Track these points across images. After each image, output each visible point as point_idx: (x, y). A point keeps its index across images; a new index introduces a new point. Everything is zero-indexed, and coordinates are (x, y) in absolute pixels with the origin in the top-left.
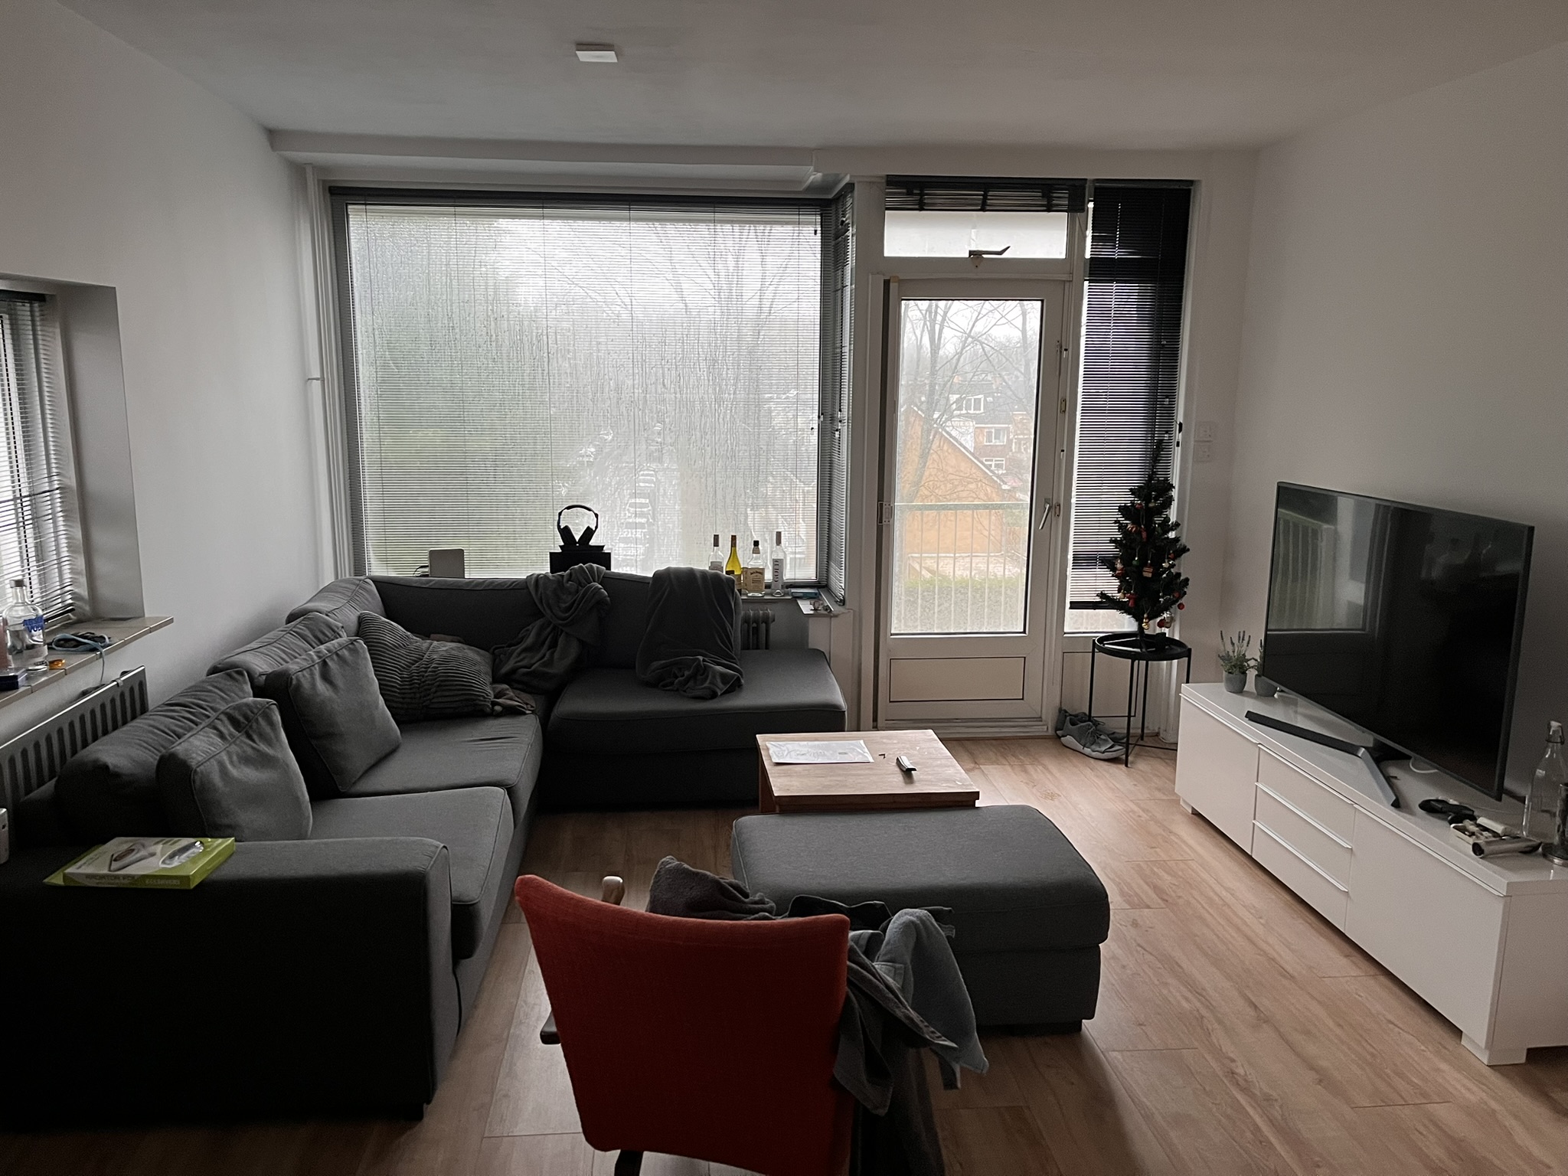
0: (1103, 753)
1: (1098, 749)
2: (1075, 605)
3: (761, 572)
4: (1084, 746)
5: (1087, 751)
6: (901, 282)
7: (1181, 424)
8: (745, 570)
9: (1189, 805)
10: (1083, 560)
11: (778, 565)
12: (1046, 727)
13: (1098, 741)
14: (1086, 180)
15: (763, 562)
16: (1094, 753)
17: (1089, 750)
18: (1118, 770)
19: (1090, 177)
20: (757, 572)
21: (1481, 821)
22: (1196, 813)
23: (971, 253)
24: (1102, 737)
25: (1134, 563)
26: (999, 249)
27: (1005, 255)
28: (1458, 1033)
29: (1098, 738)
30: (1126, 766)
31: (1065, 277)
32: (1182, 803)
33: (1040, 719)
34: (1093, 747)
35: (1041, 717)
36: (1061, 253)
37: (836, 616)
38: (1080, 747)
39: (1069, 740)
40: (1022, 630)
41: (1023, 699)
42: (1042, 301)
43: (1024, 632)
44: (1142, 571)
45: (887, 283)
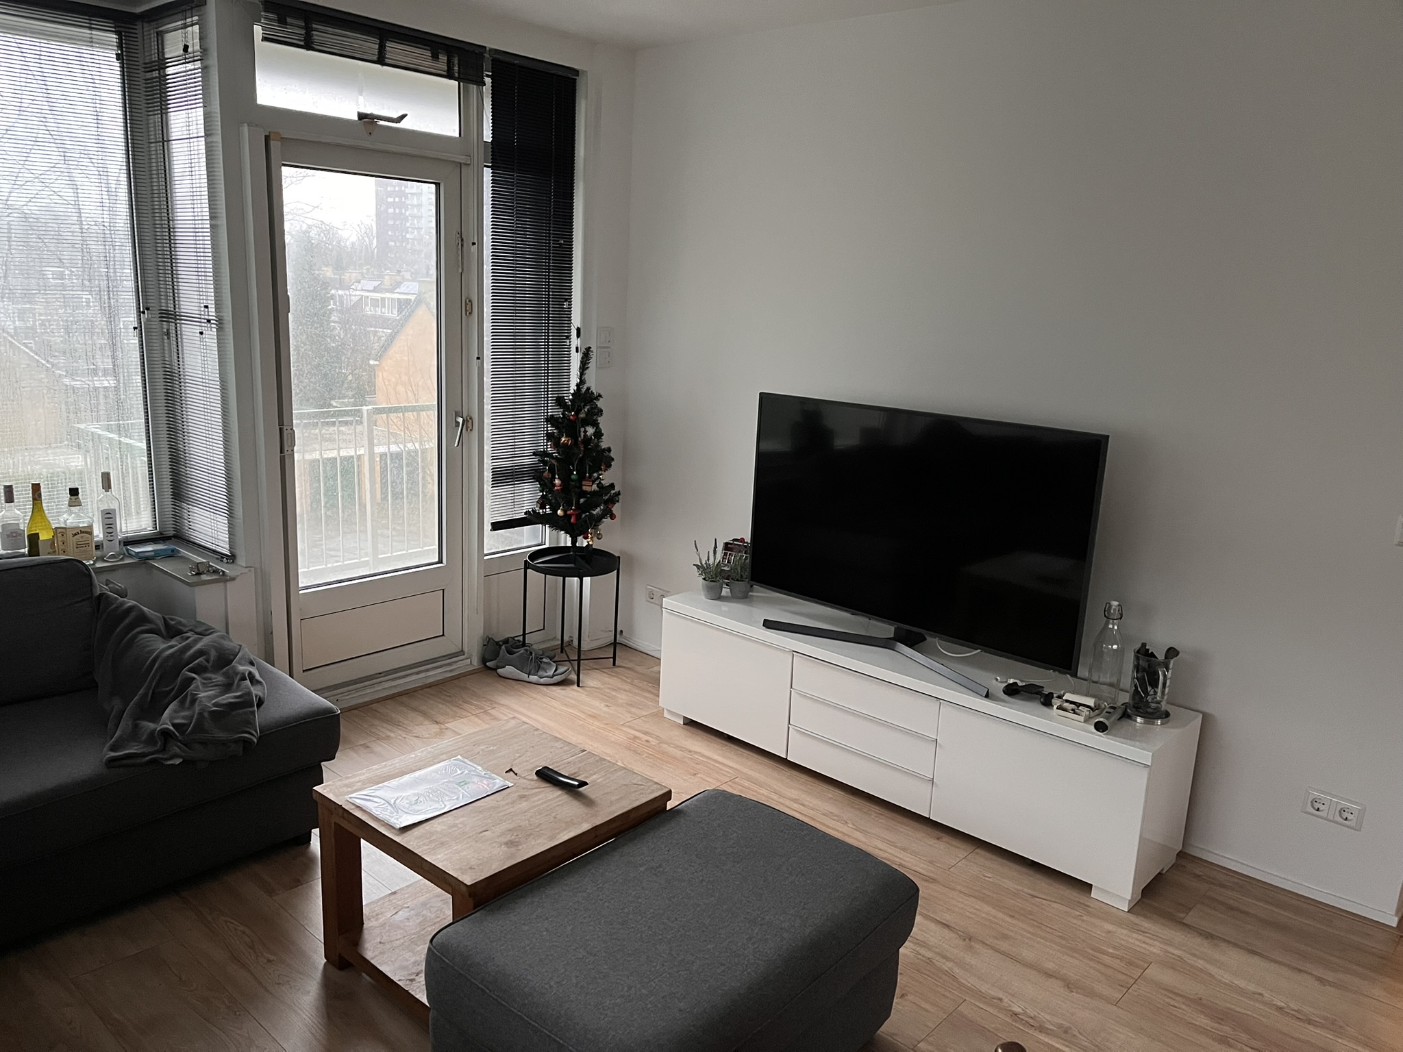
0: (552, 677)
1: (546, 674)
2: (496, 526)
3: (88, 531)
4: (529, 674)
5: (534, 678)
6: (278, 140)
7: (578, 330)
8: (60, 532)
9: (678, 715)
10: (503, 477)
11: (109, 518)
12: (469, 660)
13: (542, 665)
14: (485, 47)
15: (88, 516)
16: (542, 680)
17: (536, 677)
18: (571, 692)
19: (491, 44)
20: (82, 532)
21: (1067, 696)
22: (690, 723)
23: (362, 116)
24: (544, 660)
25: (573, 477)
26: (395, 115)
27: (403, 125)
28: (1088, 887)
29: (541, 662)
30: (578, 686)
31: (462, 159)
32: (666, 715)
33: (462, 652)
34: (541, 673)
35: (462, 651)
36: (454, 131)
37: (233, 579)
38: (525, 676)
39: (509, 670)
40: (437, 560)
41: (443, 635)
42: (437, 185)
43: (440, 561)
44: (581, 486)
45: (267, 138)
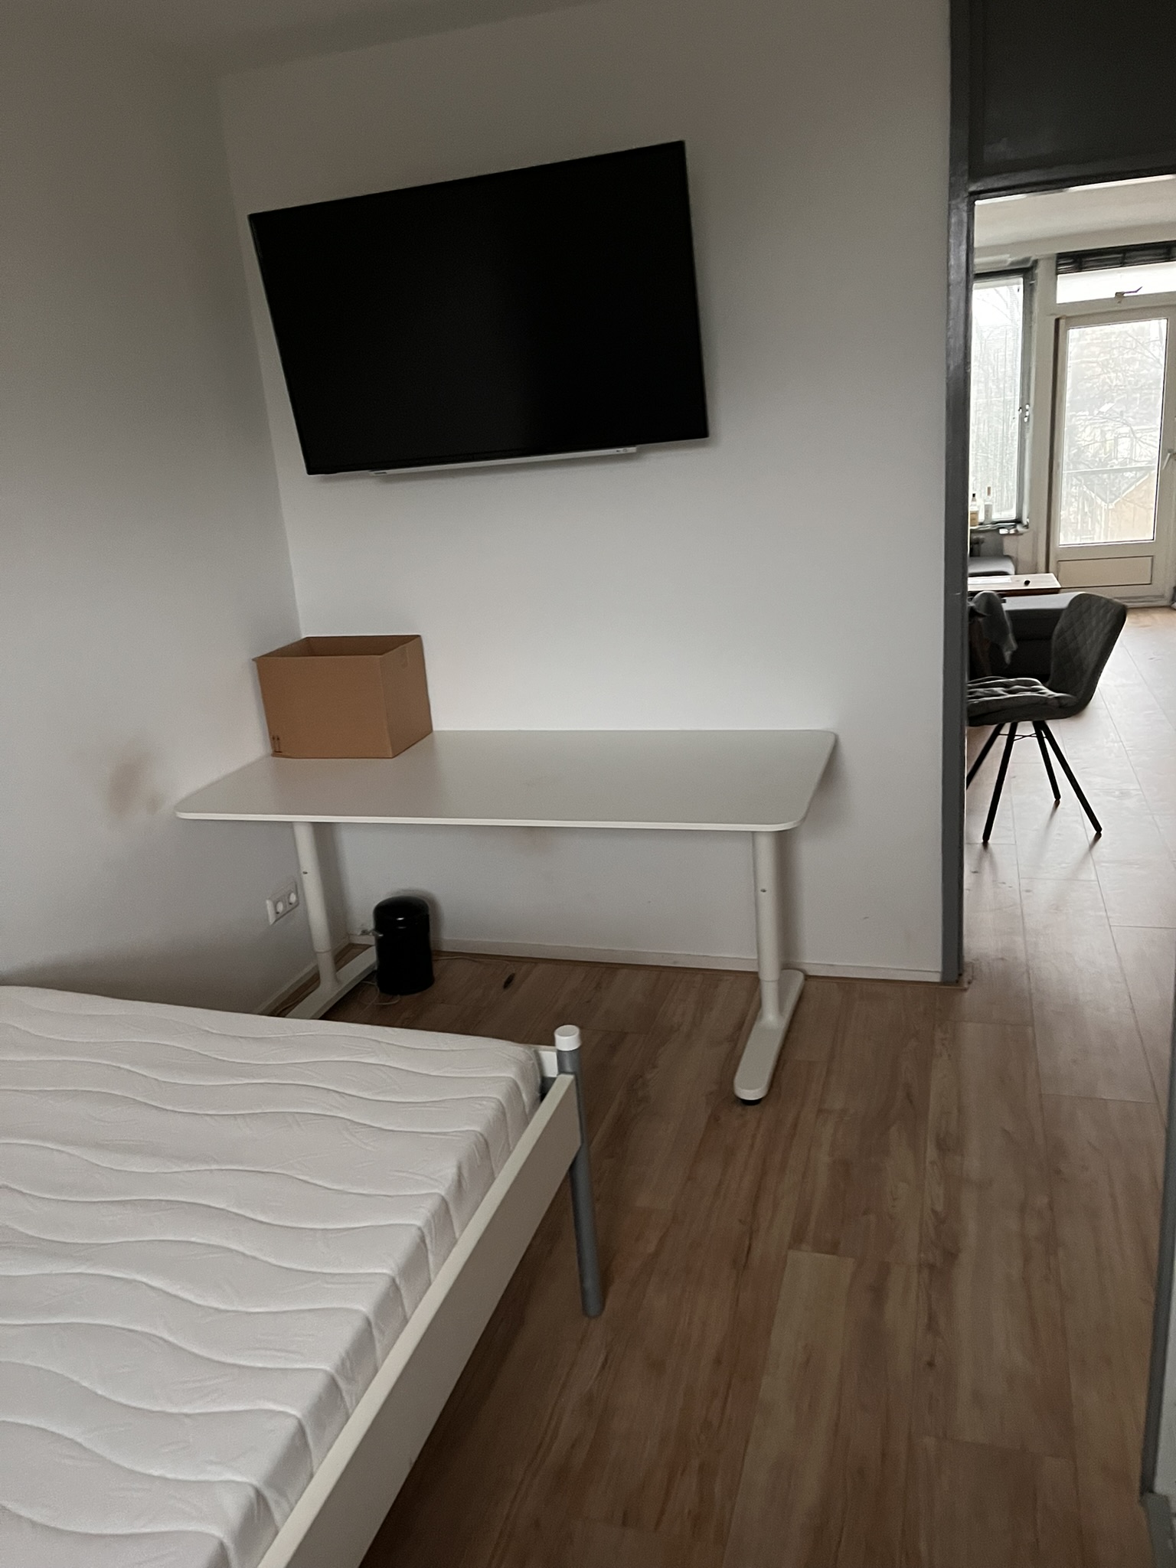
6: (1068, 318)
23: (1116, 294)
26: (1135, 289)
27: (1139, 293)
35: (1163, 595)
40: (1152, 538)
41: (1151, 584)
42: (1166, 319)
45: (1057, 321)
